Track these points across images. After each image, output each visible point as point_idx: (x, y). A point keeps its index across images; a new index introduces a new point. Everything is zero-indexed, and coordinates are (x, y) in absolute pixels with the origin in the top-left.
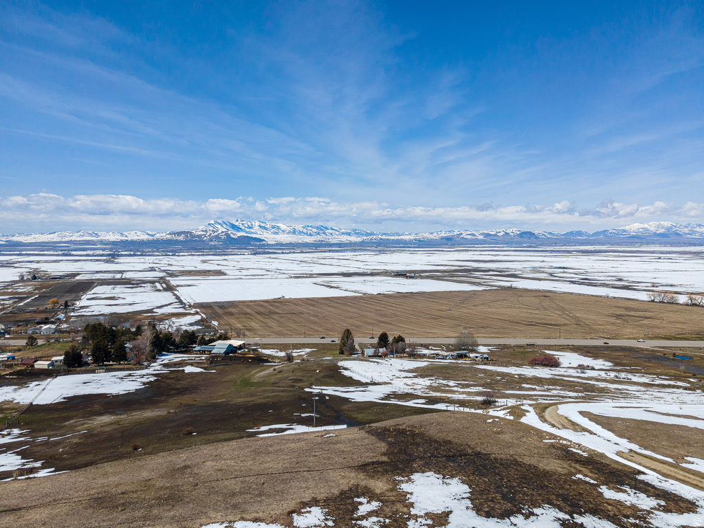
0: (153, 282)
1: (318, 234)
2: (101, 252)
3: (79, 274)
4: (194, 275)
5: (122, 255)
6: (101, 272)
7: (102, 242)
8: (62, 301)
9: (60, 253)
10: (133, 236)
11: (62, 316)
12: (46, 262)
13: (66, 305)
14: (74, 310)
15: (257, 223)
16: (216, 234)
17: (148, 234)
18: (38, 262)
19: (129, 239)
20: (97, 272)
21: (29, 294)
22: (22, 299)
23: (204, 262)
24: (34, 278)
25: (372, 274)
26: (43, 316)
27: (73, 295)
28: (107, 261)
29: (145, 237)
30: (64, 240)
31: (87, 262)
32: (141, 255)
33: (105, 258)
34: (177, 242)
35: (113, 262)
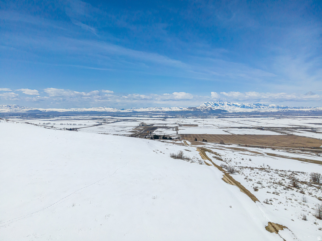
0: (173, 128)
1: (256, 108)
2: (161, 116)
3: (154, 125)
4: (188, 126)
5: (168, 118)
6: (160, 124)
7: (163, 112)
8: (150, 132)
9: (149, 116)
10: (174, 109)
11: (150, 135)
12: (145, 120)
13: (151, 133)
14: (152, 134)
15: (226, 103)
16: (206, 108)
17: (180, 108)
18: (143, 120)
19: (172, 110)
20: (159, 124)
21: (143, 130)
22: (141, 131)
23: (195, 121)
24: (143, 125)
25: (250, 128)
26: (146, 135)
27: (152, 130)
28: (163, 120)
29: (178, 110)
30: (150, 111)
31: (157, 120)
32: (175, 118)
33: (162, 119)
34: (190, 112)
35: (164, 120)
